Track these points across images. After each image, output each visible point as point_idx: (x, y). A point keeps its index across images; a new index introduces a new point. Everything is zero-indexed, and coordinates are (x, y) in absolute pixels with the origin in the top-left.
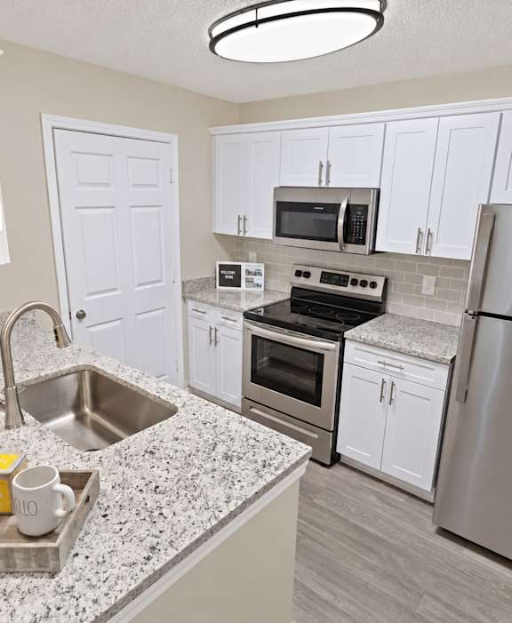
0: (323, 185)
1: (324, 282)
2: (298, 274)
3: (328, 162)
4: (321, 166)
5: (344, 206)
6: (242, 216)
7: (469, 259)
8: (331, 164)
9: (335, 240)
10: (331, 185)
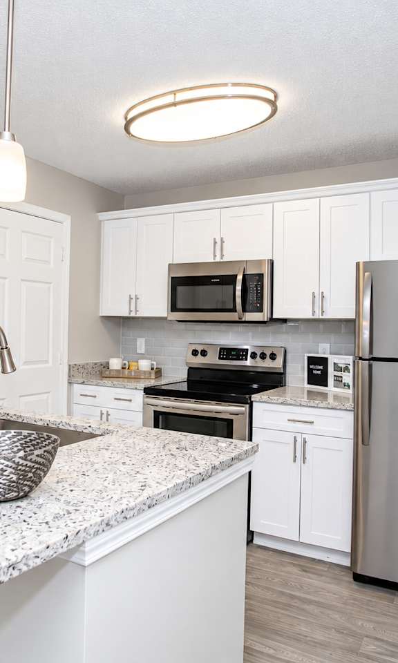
0: (218, 259)
1: (223, 359)
2: (195, 353)
3: (222, 239)
4: (215, 243)
5: (240, 277)
6: (133, 297)
7: (354, 317)
8: (224, 240)
9: (234, 310)
10: (225, 259)
